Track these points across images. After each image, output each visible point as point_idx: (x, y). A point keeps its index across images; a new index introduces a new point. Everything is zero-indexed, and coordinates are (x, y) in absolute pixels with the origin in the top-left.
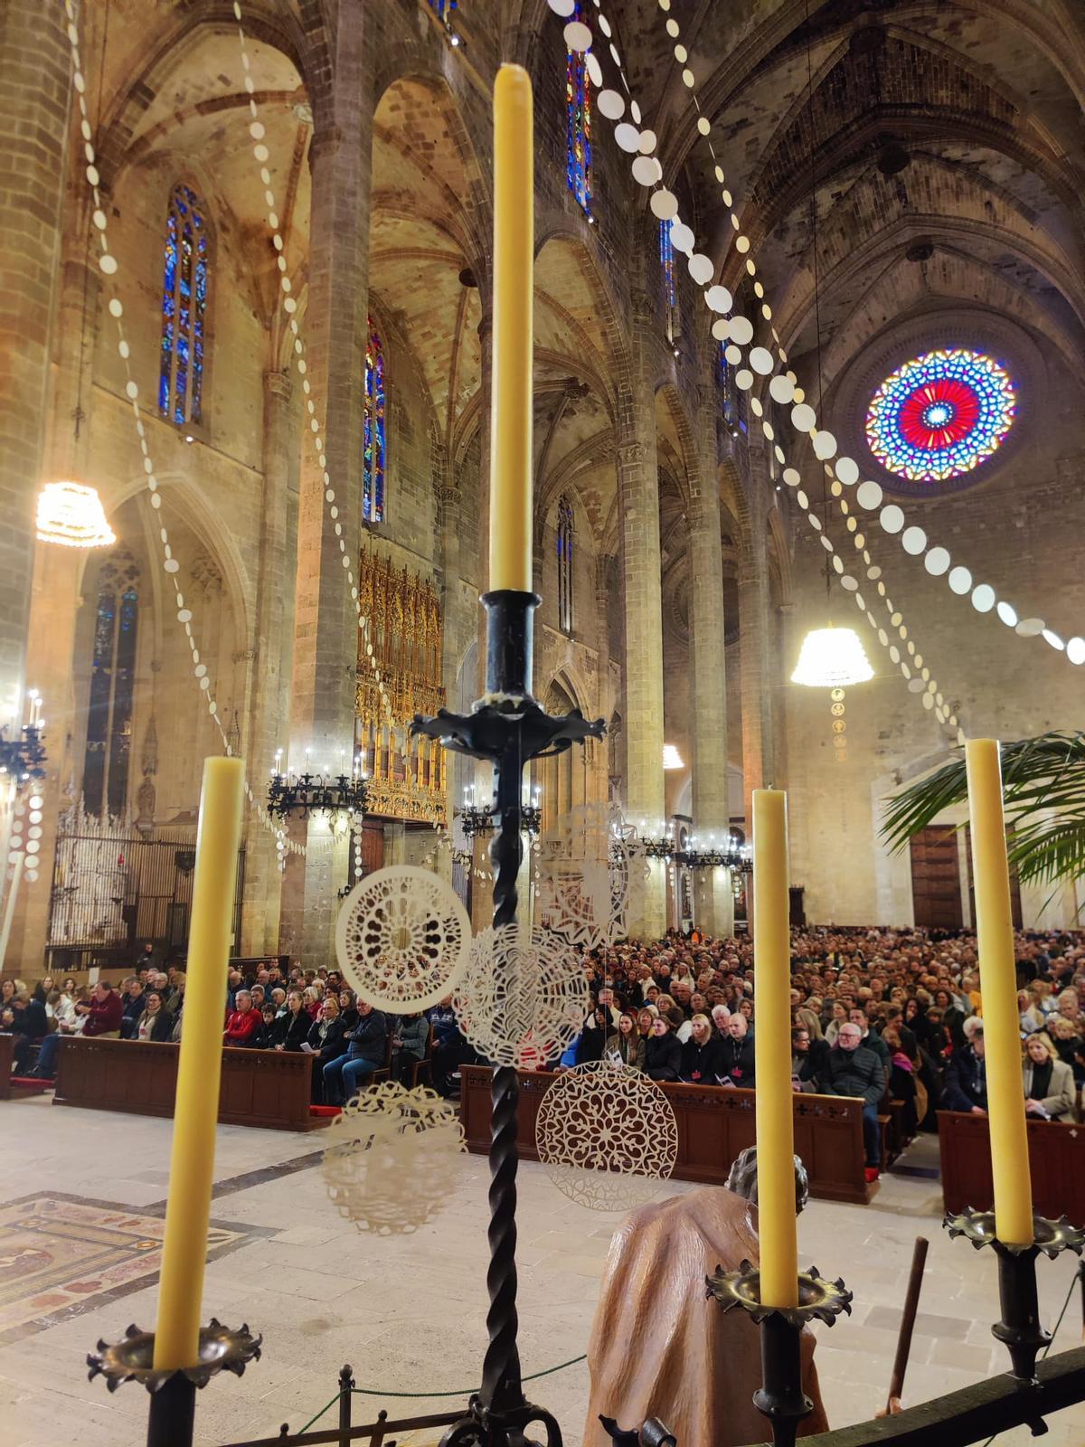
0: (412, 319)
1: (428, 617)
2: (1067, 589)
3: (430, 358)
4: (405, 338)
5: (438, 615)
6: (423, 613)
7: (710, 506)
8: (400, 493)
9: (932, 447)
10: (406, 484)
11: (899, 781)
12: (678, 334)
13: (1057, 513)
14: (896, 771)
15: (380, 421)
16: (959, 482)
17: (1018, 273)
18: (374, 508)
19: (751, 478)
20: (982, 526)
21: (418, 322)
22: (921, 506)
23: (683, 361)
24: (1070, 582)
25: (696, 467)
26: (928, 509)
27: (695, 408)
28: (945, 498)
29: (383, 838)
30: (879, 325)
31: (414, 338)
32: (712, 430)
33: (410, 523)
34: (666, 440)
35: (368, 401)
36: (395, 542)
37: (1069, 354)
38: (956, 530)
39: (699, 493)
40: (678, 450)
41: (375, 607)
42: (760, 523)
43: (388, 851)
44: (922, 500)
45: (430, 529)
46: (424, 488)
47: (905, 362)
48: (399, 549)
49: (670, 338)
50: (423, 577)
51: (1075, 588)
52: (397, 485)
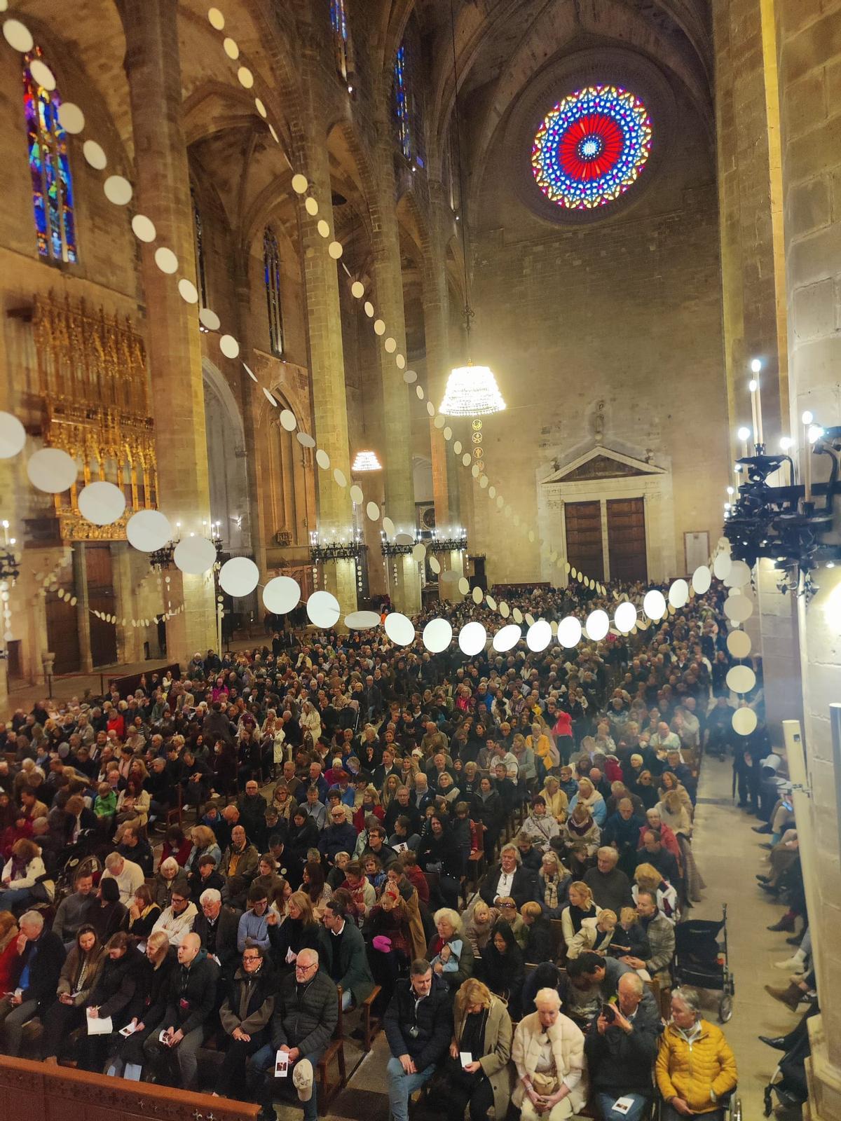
0: (86, 49)
1: (131, 353)
2: (687, 303)
3: (111, 92)
4: (83, 71)
5: (142, 350)
6: (126, 350)
7: (390, 240)
8: (92, 231)
9: (585, 178)
10: (98, 221)
11: (557, 468)
12: (352, 68)
13: (682, 238)
14: (555, 460)
15: (63, 158)
16: (606, 209)
17: (655, 15)
18: (65, 248)
19: (430, 210)
20: (623, 250)
21: (92, 54)
22: (575, 233)
23: (358, 97)
24: (689, 298)
25: (376, 203)
26: (581, 236)
27: (372, 144)
28: (595, 225)
29: (110, 555)
30: (541, 60)
31: (92, 69)
32: (389, 167)
33: (108, 262)
34: (349, 177)
35: (47, 137)
36: (93, 281)
37: (695, 91)
38: (603, 253)
39: (379, 227)
40: (359, 185)
41: (71, 348)
42: (440, 251)
43: (116, 565)
44: (575, 227)
45: (129, 266)
46: (119, 225)
47: (564, 97)
48: (97, 288)
49: (344, 73)
50: (123, 313)
51: (693, 303)
52: (88, 223)
